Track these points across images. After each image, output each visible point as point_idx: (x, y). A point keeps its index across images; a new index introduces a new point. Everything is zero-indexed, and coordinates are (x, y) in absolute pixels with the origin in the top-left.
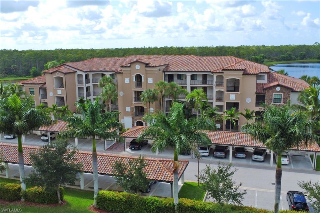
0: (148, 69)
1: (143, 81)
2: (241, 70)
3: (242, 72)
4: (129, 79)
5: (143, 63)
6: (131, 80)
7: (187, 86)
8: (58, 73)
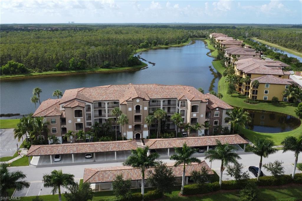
0: (144, 102)
1: (141, 109)
2: (199, 101)
3: (200, 102)
4: (131, 108)
5: (142, 98)
6: (133, 109)
7: (160, 107)
8: (78, 107)
